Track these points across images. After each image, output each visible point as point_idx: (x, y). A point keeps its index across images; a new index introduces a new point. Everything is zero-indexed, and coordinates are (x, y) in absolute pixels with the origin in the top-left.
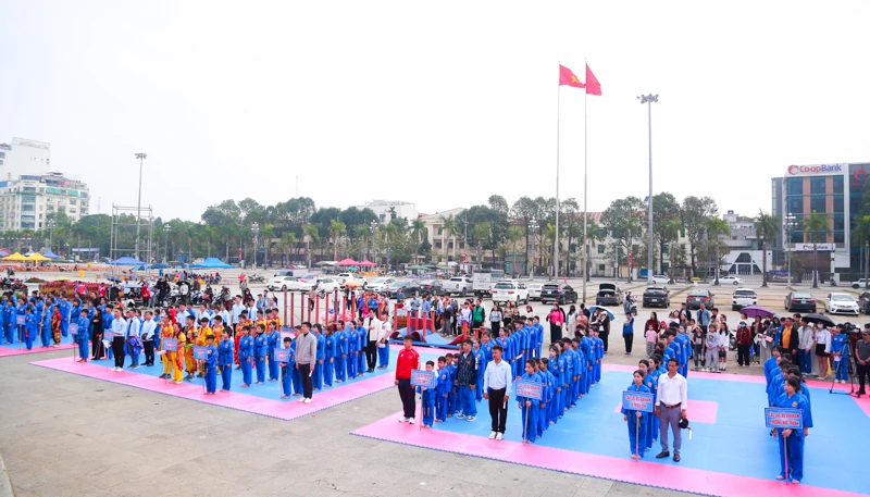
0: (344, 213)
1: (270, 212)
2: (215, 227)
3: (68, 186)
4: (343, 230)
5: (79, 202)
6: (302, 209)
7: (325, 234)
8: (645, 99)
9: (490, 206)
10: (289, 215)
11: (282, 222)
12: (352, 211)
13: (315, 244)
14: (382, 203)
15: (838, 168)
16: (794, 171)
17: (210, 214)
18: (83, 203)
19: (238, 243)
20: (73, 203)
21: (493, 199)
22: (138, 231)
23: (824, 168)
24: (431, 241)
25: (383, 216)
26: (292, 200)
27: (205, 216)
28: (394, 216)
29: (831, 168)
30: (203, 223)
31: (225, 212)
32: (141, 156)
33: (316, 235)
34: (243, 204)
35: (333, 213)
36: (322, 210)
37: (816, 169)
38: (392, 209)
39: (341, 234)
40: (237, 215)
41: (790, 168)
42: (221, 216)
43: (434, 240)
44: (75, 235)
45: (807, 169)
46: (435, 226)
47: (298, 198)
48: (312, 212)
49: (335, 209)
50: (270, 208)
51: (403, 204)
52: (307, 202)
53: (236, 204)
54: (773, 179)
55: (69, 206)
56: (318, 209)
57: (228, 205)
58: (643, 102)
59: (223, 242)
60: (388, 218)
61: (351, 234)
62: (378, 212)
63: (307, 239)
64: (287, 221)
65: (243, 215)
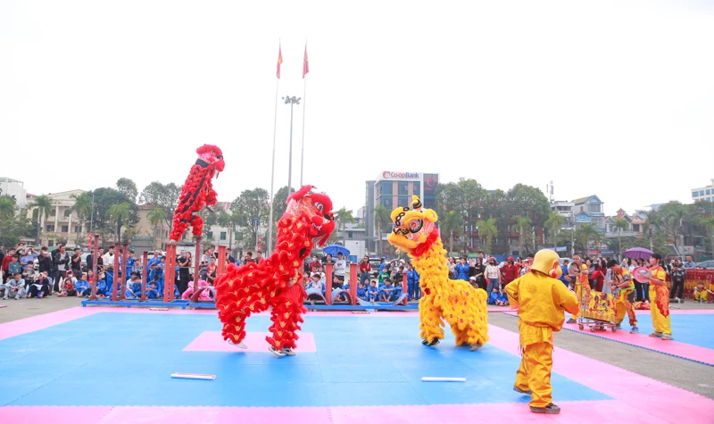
8: (288, 100)
9: (117, 189)
15: (416, 176)
16: (387, 175)
21: (121, 182)
23: (407, 175)
29: (412, 176)
37: (402, 175)
41: (384, 173)
45: (396, 175)
54: (367, 182)
58: (286, 103)
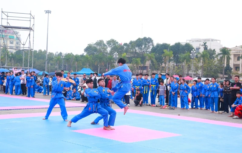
0: (173, 46)
1: (125, 47)
2: (91, 55)
3: (9, 33)
4: (171, 58)
5: (15, 43)
6: (145, 45)
7: (160, 60)
10: (137, 48)
11: (132, 53)
12: (178, 45)
13: (153, 67)
14: (198, 41)
17: (89, 49)
18: (17, 43)
19: (105, 66)
20: (12, 43)
22: (47, 58)
24: (231, 65)
25: (199, 48)
26: (139, 39)
27: (86, 50)
28: (206, 48)
30: (85, 54)
31: (98, 47)
32: (48, 12)
33: (154, 60)
34: (109, 42)
35: (165, 46)
36: (158, 45)
38: (205, 44)
39: (170, 60)
40: (105, 49)
42: (95, 50)
43: (234, 65)
44: (10, 61)
46: (235, 55)
47: (143, 38)
48: (151, 47)
49: (166, 44)
50: (125, 44)
51: (212, 40)
52: (148, 41)
53: (105, 42)
55: (9, 45)
56: (155, 45)
57: (100, 43)
59: (96, 64)
60: (202, 50)
61: (177, 60)
62: (195, 45)
63: (148, 63)
64: (136, 53)
65: (109, 49)
